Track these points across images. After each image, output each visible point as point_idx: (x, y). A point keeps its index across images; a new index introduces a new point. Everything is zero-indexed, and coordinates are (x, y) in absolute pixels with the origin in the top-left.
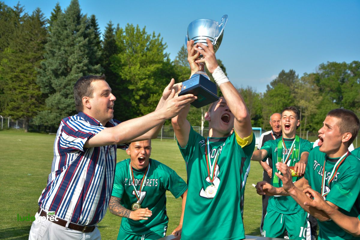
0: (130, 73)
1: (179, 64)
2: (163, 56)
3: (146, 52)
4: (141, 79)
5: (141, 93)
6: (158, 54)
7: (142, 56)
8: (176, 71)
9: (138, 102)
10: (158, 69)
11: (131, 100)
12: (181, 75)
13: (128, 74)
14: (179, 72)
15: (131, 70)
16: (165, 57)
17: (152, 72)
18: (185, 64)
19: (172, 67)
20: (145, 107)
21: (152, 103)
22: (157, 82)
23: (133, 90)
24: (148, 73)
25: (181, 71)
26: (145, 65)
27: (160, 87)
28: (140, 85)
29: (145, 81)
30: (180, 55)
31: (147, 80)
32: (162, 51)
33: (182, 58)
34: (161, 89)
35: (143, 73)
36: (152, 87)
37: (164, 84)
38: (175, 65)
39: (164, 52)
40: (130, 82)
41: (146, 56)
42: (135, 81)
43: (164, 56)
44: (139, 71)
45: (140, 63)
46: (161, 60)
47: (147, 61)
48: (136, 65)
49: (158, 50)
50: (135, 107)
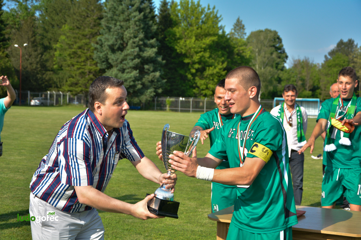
0: (185, 46)
1: (235, 36)
2: (218, 28)
3: (202, 25)
4: (197, 53)
5: (197, 66)
6: (213, 27)
7: (198, 29)
8: (232, 43)
9: (194, 75)
10: (213, 41)
11: (187, 74)
12: (237, 47)
13: (183, 47)
14: (234, 44)
15: (186, 44)
16: (220, 30)
17: (207, 45)
18: (241, 36)
19: (228, 40)
20: (201, 80)
21: (208, 76)
22: (212, 55)
23: (188, 64)
24: (204, 46)
25: (236, 44)
26: (200, 38)
27: (215, 60)
28: (196, 58)
29: (201, 54)
30: (235, 27)
31: (202, 53)
32: (217, 23)
33: (238, 30)
34: (217, 61)
35: (199, 46)
36: (208, 60)
37: (220, 56)
38: (230, 38)
39: (219, 24)
40: (185, 56)
41: (201, 28)
42: (191, 54)
43: (220, 28)
44: (194, 44)
45: (196, 36)
46: (216, 33)
47: (202, 34)
48: (192, 38)
49: (213, 22)
50: (192, 81)
